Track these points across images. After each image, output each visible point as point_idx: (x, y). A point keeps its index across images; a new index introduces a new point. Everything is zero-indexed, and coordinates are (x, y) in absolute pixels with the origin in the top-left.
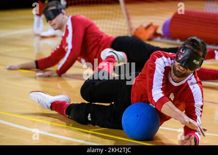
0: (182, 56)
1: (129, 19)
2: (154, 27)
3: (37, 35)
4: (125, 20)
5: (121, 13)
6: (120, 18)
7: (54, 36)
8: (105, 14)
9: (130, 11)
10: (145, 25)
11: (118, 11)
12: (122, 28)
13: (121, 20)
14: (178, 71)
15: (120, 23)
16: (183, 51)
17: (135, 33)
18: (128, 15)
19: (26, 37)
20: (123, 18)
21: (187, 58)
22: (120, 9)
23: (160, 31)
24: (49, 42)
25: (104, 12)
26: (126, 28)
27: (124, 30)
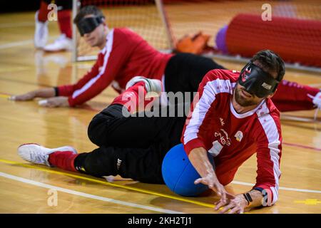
0: (247, 77)
1: (168, 26)
2: (204, 37)
3: (40, 49)
4: (163, 28)
5: (157, 18)
6: (156, 24)
7: (63, 51)
8: (136, 20)
9: (170, 15)
10: (192, 35)
11: (154, 14)
12: (159, 39)
13: (158, 28)
14: (242, 97)
15: (156, 33)
16: (249, 69)
17: (177, 46)
18: (167, 20)
19: (24, 52)
20: (161, 25)
21: (254, 79)
22: (157, 12)
23: (212, 43)
24: (56, 59)
25: (133, 16)
26: (165, 39)
27: (162, 42)
